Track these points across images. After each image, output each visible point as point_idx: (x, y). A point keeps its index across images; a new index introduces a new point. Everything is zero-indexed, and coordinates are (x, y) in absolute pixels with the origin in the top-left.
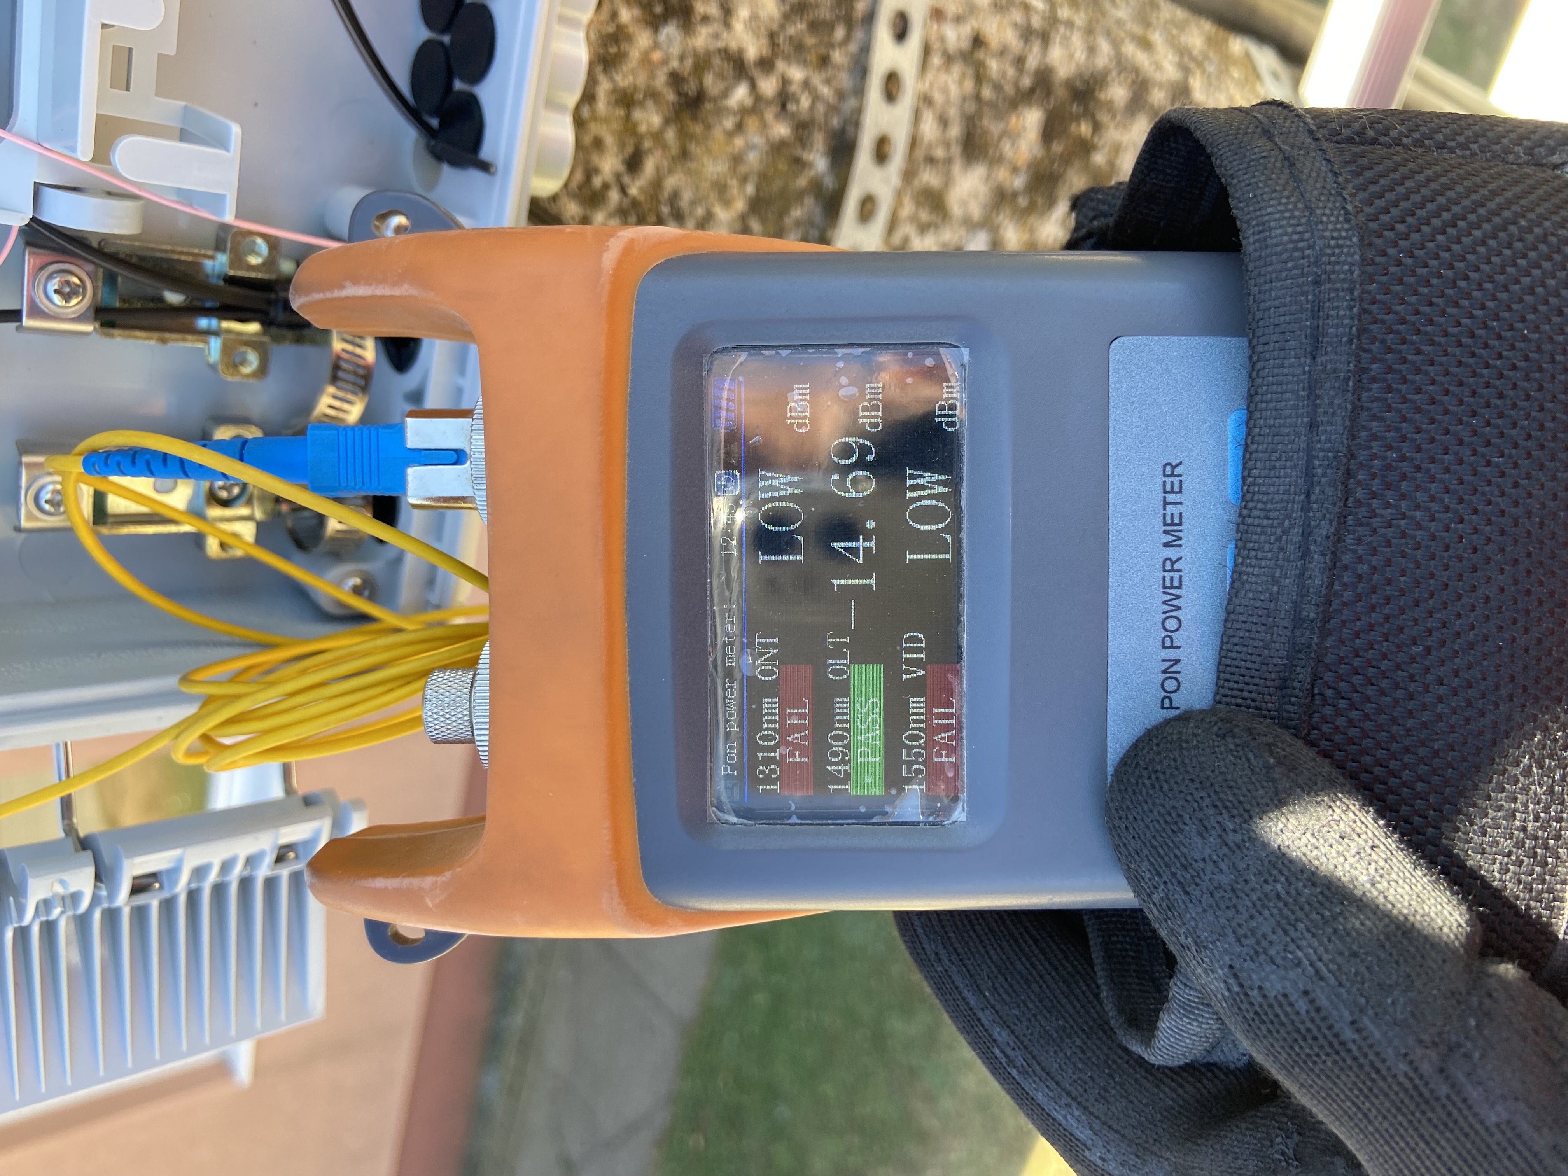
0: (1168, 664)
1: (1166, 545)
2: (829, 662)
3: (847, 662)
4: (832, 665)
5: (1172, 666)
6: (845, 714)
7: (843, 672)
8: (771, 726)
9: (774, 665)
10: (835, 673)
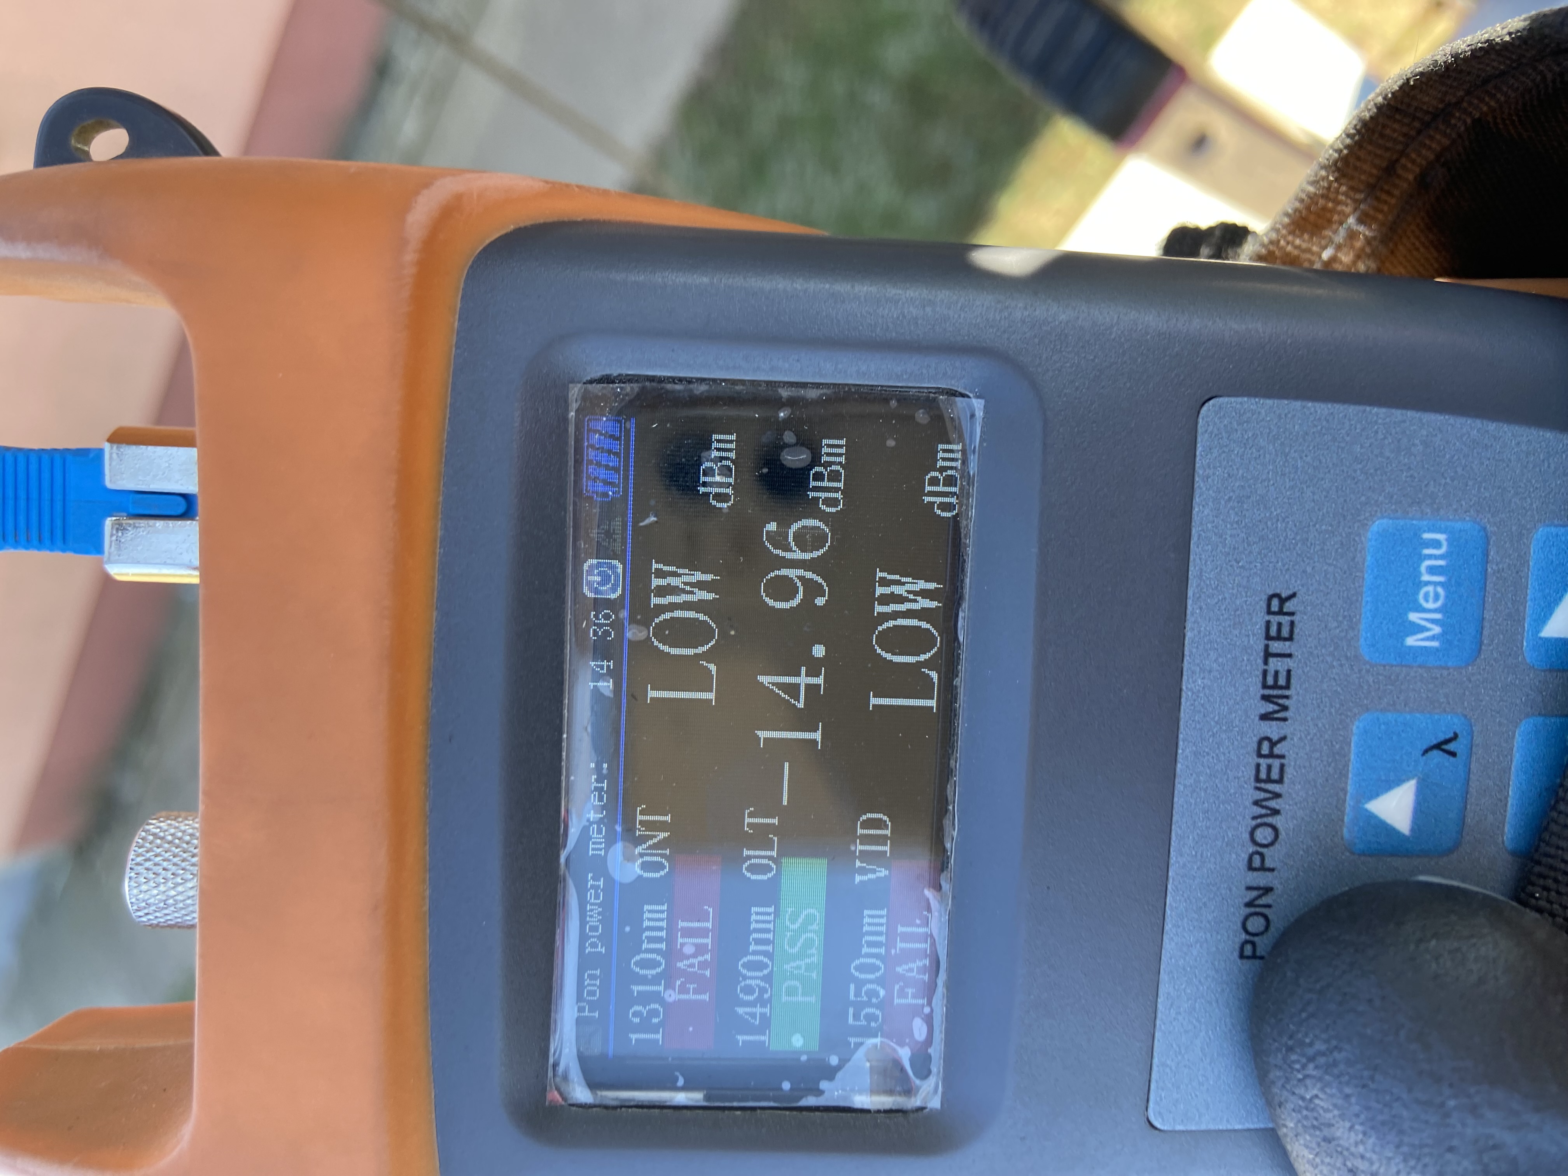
0: (1255, 893)
1: (1265, 717)
2: (746, 852)
3: (774, 854)
4: (749, 857)
5: (1260, 897)
6: (767, 931)
7: (766, 869)
8: (652, 946)
9: (662, 856)
10: (753, 869)
